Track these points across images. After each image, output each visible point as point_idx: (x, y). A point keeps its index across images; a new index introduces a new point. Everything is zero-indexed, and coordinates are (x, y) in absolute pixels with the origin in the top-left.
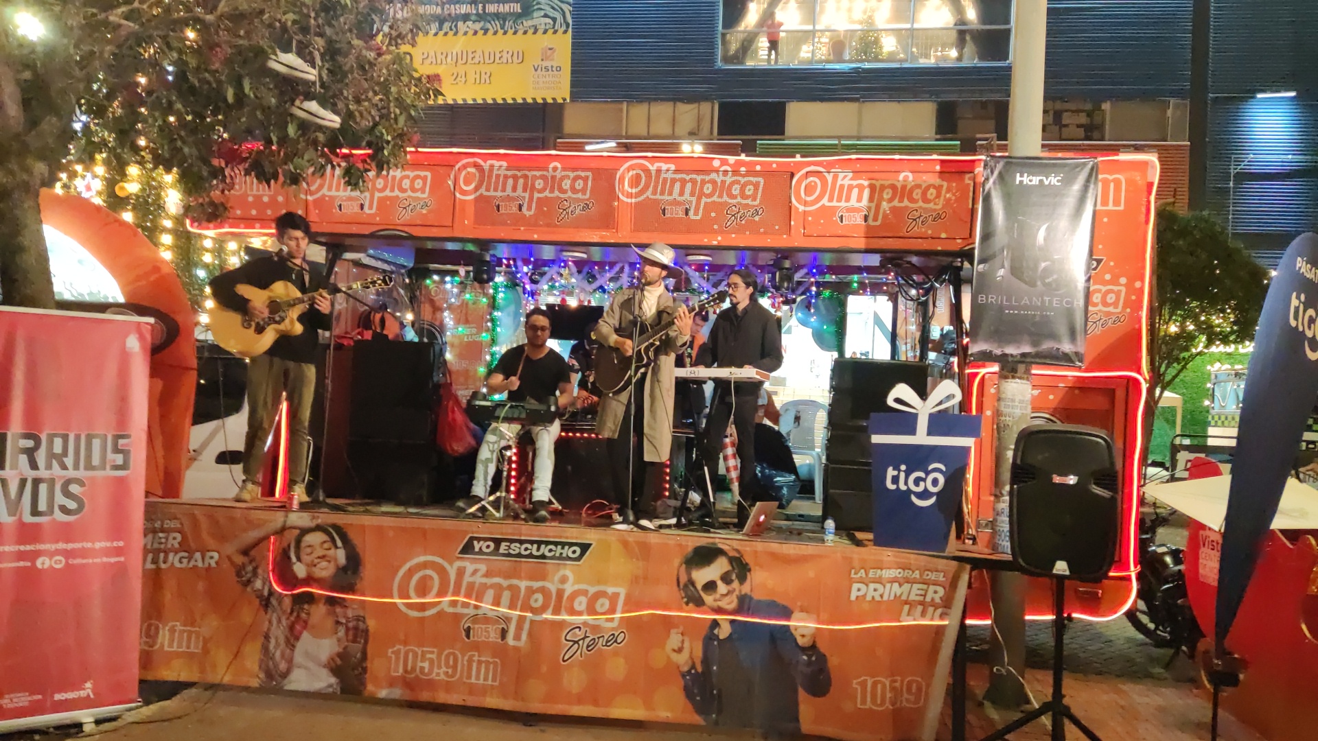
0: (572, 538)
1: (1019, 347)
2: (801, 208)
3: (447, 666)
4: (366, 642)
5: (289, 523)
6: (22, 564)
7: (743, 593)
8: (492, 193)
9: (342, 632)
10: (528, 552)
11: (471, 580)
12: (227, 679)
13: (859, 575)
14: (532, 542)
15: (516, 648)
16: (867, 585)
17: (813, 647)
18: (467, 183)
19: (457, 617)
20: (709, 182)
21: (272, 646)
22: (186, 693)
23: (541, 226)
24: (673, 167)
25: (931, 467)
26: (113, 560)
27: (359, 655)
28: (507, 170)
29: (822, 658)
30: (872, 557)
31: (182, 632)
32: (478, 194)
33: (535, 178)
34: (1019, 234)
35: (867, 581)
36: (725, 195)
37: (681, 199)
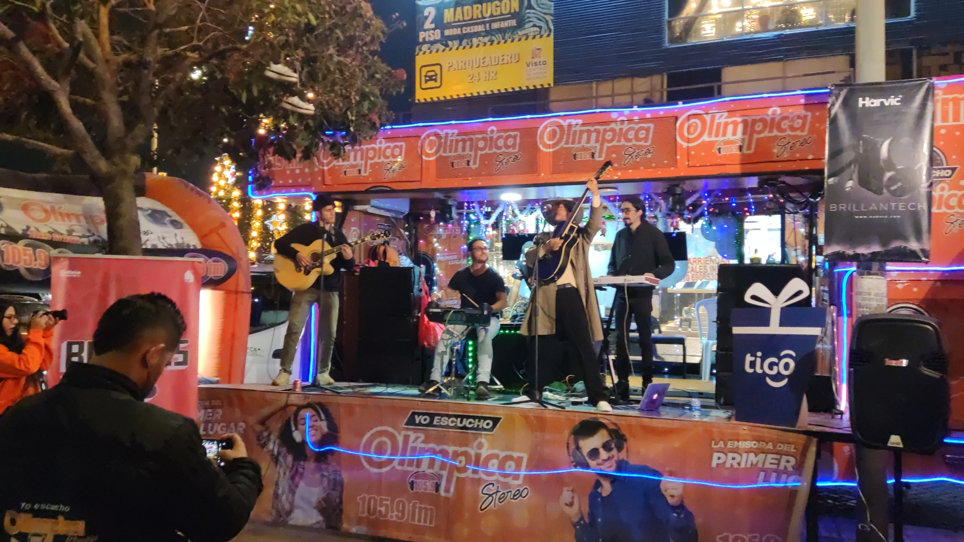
0: (486, 413)
1: (869, 248)
2: (685, 145)
3: (398, 511)
4: (342, 492)
5: (289, 402)
7: (621, 458)
8: (448, 154)
9: (325, 483)
10: (454, 424)
11: (414, 445)
13: (719, 446)
14: (457, 416)
15: (447, 499)
16: (726, 455)
17: (680, 507)
18: (430, 148)
19: (404, 474)
20: (609, 131)
21: (280, 492)
23: (483, 175)
24: (580, 121)
25: (783, 353)
27: (337, 500)
28: (458, 135)
29: (689, 516)
30: (730, 431)
32: (438, 155)
33: (478, 140)
34: (865, 151)
35: (725, 452)
36: (622, 140)
37: (588, 145)
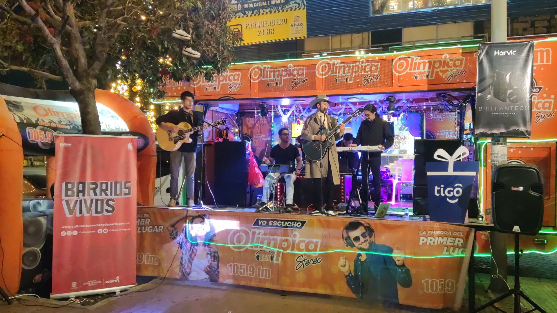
0: (298, 219)
1: (499, 130)
2: (397, 74)
3: (250, 271)
4: (218, 262)
5: (188, 215)
6: (92, 232)
7: (371, 241)
8: (265, 79)
9: (209, 257)
10: (280, 225)
11: (258, 236)
12: (167, 276)
13: (423, 234)
15: (277, 264)
16: (427, 238)
17: (403, 266)
18: (255, 75)
19: (253, 251)
20: (355, 66)
21: (183, 263)
22: (153, 281)
23: (286, 91)
24: (340, 61)
25: (455, 186)
26: (126, 230)
27: (216, 266)
28: (271, 69)
29: (408, 271)
30: (429, 226)
31: (151, 257)
32: (260, 79)
33: (282, 71)
34: (497, 78)
35: (427, 236)
36: (363, 72)
37: (344, 74)
